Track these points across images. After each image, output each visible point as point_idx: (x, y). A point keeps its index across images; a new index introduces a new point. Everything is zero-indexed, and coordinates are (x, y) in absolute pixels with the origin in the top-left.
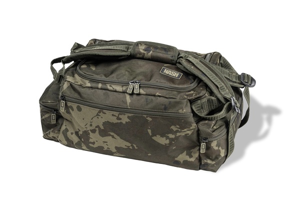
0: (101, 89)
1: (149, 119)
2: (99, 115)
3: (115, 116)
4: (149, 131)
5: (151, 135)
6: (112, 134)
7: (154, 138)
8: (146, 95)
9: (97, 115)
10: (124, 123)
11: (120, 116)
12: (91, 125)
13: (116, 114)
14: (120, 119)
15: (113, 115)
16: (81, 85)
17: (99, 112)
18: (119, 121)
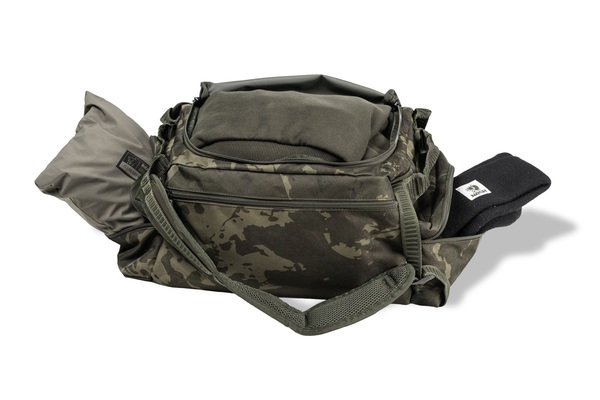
0: (236, 170)
1: (327, 215)
2: (237, 216)
3: (266, 214)
4: (327, 236)
5: (329, 242)
6: (261, 247)
7: (336, 248)
8: (318, 174)
9: (234, 216)
10: (283, 225)
11: (275, 214)
12: (222, 236)
13: (268, 211)
14: (276, 219)
15: (262, 214)
16: (198, 167)
17: (238, 210)
18: (274, 223)
